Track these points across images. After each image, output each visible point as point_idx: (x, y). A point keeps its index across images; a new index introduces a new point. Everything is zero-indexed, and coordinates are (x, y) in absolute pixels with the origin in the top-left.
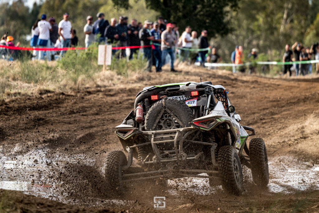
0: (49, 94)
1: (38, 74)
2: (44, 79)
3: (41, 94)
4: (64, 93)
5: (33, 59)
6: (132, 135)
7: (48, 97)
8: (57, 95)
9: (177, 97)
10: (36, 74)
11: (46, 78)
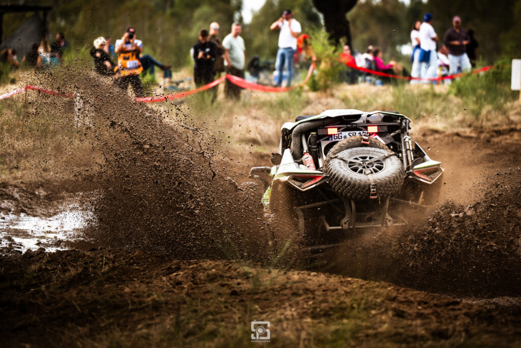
0: (437, 136)
1: (421, 104)
2: (430, 113)
3: (424, 135)
4: (460, 133)
5: (413, 82)
6: (318, 184)
7: (435, 139)
8: (449, 136)
9: (356, 133)
10: (417, 105)
11: (433, 110)
